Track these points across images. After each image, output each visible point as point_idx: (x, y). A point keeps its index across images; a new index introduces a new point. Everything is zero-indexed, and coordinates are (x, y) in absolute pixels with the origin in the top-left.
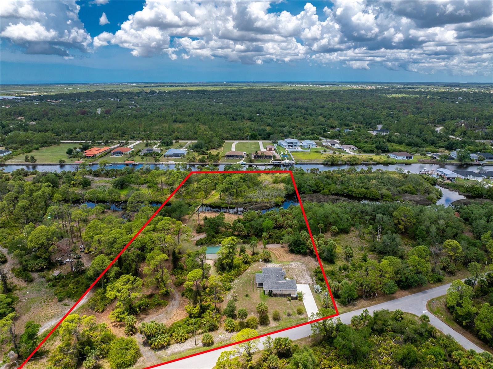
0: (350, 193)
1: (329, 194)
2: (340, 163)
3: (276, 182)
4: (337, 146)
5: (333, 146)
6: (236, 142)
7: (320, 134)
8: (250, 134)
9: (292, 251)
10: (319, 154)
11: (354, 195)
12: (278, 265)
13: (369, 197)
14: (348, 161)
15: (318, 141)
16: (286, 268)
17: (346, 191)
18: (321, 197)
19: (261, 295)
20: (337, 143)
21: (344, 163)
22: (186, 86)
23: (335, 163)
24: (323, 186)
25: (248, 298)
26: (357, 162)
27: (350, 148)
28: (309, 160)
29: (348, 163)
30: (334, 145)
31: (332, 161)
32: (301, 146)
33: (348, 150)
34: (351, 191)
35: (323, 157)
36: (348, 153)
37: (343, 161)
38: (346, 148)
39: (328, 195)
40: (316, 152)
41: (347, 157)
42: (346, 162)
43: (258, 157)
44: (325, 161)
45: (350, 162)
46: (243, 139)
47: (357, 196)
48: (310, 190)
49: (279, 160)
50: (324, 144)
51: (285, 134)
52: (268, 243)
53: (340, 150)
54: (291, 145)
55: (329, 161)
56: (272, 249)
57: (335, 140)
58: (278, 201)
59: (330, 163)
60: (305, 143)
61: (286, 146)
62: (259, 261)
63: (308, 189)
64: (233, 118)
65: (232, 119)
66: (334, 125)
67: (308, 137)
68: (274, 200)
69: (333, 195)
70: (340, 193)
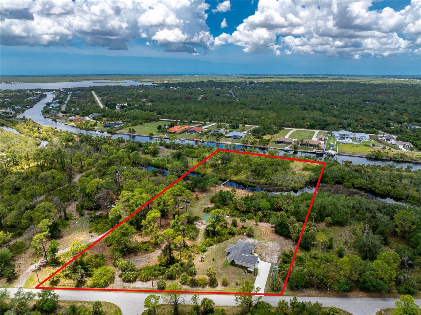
0: (373, 189)
1: (351, 187)
2: (384, 158)
3: (305, 169)
4: (393, 141)
5: (388, 141)
6: (295, 130)
7: (381, 128)
8: (309, 123)
9: (276, 232)
10: (368, 148)
11: (377, 191)
12: (257, 241)
13: (393, 196)
14: (394, 157)
15: (375, 135)
16: (262, 245)
17: (369, 186)
18: (341, 189)
19: (225, 262)
20: (393, 138)
21: (389, 159)
22: (283, 78)
23: (379, 158)
24: (348, 179)
25: (213, 262)
26: (404, 159)
27: (405, 145)
28: (353, 152)
29: (394, 159)
30: (390, 140)
31: (376, 156)
32: (353, 139)
33: (401, 147)
34: (375, 187)
35: (368, 151)
36: (401, 150)
37: (388, 157)
38: (401, 144)
39: (349, 188)
40: (366, 145)
41: (395, 153)
42: (391, 158)
43: (304, 145)
44: (369, 155)
45: (396, 158)
46: (302, 128)
47: (380, 192)
48: (333, 181)
49: (323, 150)
50: (380, 138)
51: (344, 125)
52: (261, 221)
53: (394, 146)
54: (343, 137)
55: (373, 155)
56: (262, 227)
57: (393, 136)
58: (296, 187)
59: (374, 157)
60: (358, 135)
61: (338, 137)
62: (243, 234)
63: (331, 180)
64: (305, 108)
65: (303, 108)
66: (402, 120)
67: (367, 130)
68: (293, 185)
69: (354, 188)
70: (363, 187)
